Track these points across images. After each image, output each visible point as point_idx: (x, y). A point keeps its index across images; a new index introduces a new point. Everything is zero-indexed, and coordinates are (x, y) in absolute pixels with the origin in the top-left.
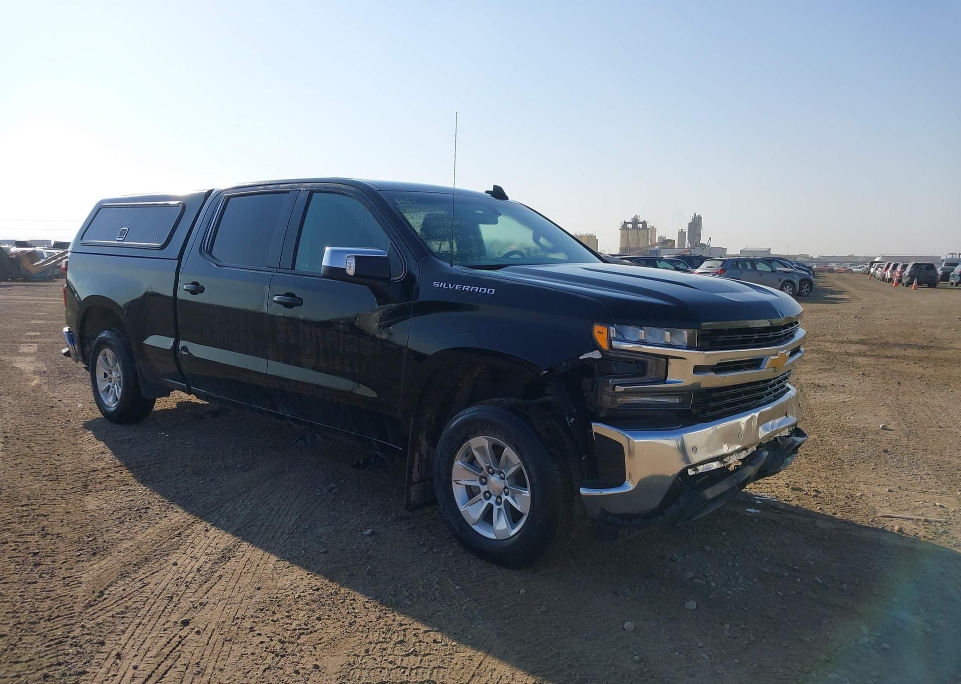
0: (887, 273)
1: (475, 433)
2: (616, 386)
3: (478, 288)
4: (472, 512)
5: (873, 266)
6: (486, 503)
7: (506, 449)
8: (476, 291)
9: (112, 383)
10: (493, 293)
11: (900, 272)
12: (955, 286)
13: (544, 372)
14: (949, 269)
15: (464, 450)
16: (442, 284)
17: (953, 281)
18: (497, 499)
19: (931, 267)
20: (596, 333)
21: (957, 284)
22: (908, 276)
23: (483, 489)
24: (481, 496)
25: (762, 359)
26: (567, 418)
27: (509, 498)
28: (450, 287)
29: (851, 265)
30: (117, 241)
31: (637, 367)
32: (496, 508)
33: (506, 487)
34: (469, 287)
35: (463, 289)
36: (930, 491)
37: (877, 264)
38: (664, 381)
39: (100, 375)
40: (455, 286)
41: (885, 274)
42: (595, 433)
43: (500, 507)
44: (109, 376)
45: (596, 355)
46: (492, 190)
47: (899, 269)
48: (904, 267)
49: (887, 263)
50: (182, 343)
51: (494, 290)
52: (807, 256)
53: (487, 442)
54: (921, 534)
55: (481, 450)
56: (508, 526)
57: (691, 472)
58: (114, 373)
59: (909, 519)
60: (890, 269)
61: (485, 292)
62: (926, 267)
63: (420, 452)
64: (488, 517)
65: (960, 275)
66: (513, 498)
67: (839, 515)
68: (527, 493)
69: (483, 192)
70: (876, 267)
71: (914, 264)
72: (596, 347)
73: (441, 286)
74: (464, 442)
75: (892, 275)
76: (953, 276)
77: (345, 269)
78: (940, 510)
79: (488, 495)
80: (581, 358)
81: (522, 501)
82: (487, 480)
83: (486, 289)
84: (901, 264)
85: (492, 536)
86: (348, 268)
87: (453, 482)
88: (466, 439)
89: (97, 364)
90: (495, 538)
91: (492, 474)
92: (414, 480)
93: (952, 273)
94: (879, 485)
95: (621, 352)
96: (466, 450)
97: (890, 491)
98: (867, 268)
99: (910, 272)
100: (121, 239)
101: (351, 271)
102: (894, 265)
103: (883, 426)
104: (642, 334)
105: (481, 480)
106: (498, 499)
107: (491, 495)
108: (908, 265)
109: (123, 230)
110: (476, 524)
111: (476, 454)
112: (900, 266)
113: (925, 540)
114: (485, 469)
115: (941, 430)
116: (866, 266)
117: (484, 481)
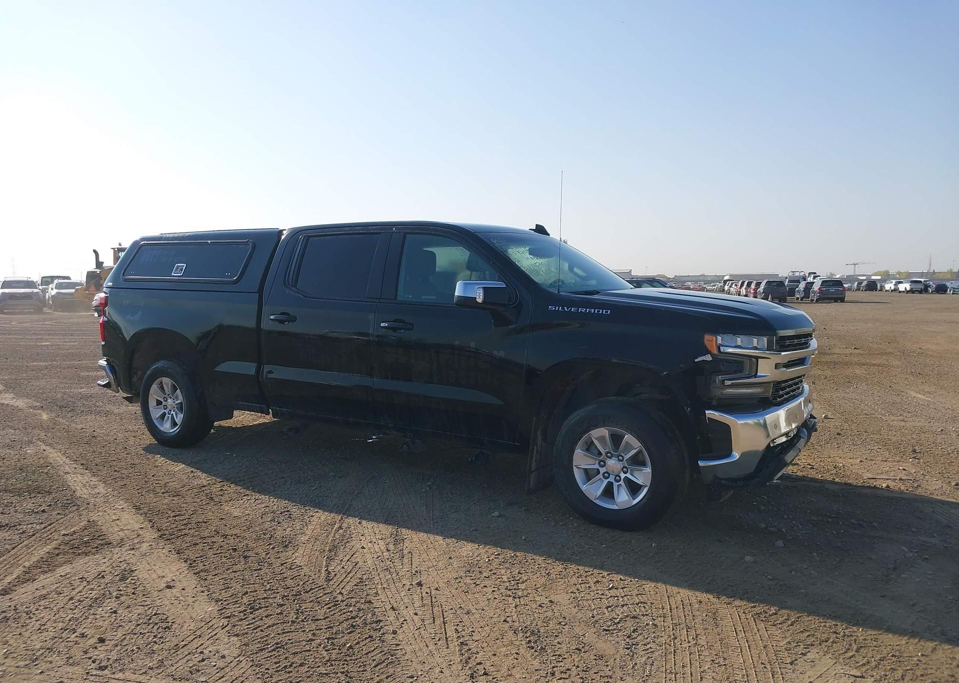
0: (743, 290)
1: (597, 426)
2: (725, 381)
3: (593, 310)
4: (593, 490)
5: (727, 284)
6: (606, 481)
7: (626, 436)
8: (593, 312)
9: (168, 410)
10: (609, 313)
11: (754, 289)
12: (801, 300)
13: (665, 373)
14: (794, 285)
15: (583, 441)
16: (557, 307)
17: (798, 296)
18: (615, 477)
19: (781, 283)
20: (706, 342)
21: (802, 299)
22: (763, 293)
23: (602, 470)
24: (600, 476)
25: (806, 358)
26: (685, 408)
27: (628, 475)
28: (566, 310)
29: (705, 284)
30: (173, 276)
31: (738, 366)
32: (615, 485)
33: (624, 467)
34: (585, 309)
35: (580, 311)
36: (888, 460)
37: (731, 282)
38: (755, 376)
39: (152, 403)
40: (571, 309)
41: (740, 291)
42: (708, 418)
43: (620, 483)
44: (164, 403)
45: (708, 358)
46: (535, 228)
47: (753, 286)
48: (758, 285)
49: (741, 281)
50: (267, 368)
51: (609, 311)
52: (664, 276)
53: (607, 431)
54: (902, 488)
55: (601, 439)
56: (629, 497)
57: (772, 445)
58: (169, 400)
59: (888, 479)
60: (745, 287)
61: (601, 312)
62: (777, 284)
63: (537, 445)
64: (609, 493)
65: (804, 291)
66: (632, 474)
67: (837, 480)
68: (648, 470)
69: (527, 229)
70: (730, 285)
71: (768, 282)
72: (707, 352)
73: (557, 309)
74: (584, 433)
75: (747, 292)
76: (798, 291)
77: (476, 298)
78: (904, 472)
79: (607, 475)
80: (696, 360)
81: (643, 476)
82: (605, 463)
83: (601, 311)
84: (755, 282)
85: (615, 507)
86: (477, 297)
87: (574, 467)
88: (588, 430)
89: (150, 392)
90: (618, 508)
91: (610, 458)
92: (533, 469)
93: (797, 289)
94: (850, 458)
95: (727, 355)
96: (586, 440)
97: (861, 461)
98: (721, 286)
99: (764, 289)
100: (179, 275)
101: (480, 300)
102: (748, 283)
103: (825, 416)
104: (739, 341)
105: (599, 464)
106: (617, 478)
107: (609, 474)
108: (761, 283)
109: (178, 266)
110: (597, 499)
111: (596, 442)
112: (754, 283)
113: (908, 492)
114: (604, 454)
115: (868, 416)
116: (720, 284)
117: (603, 464)
